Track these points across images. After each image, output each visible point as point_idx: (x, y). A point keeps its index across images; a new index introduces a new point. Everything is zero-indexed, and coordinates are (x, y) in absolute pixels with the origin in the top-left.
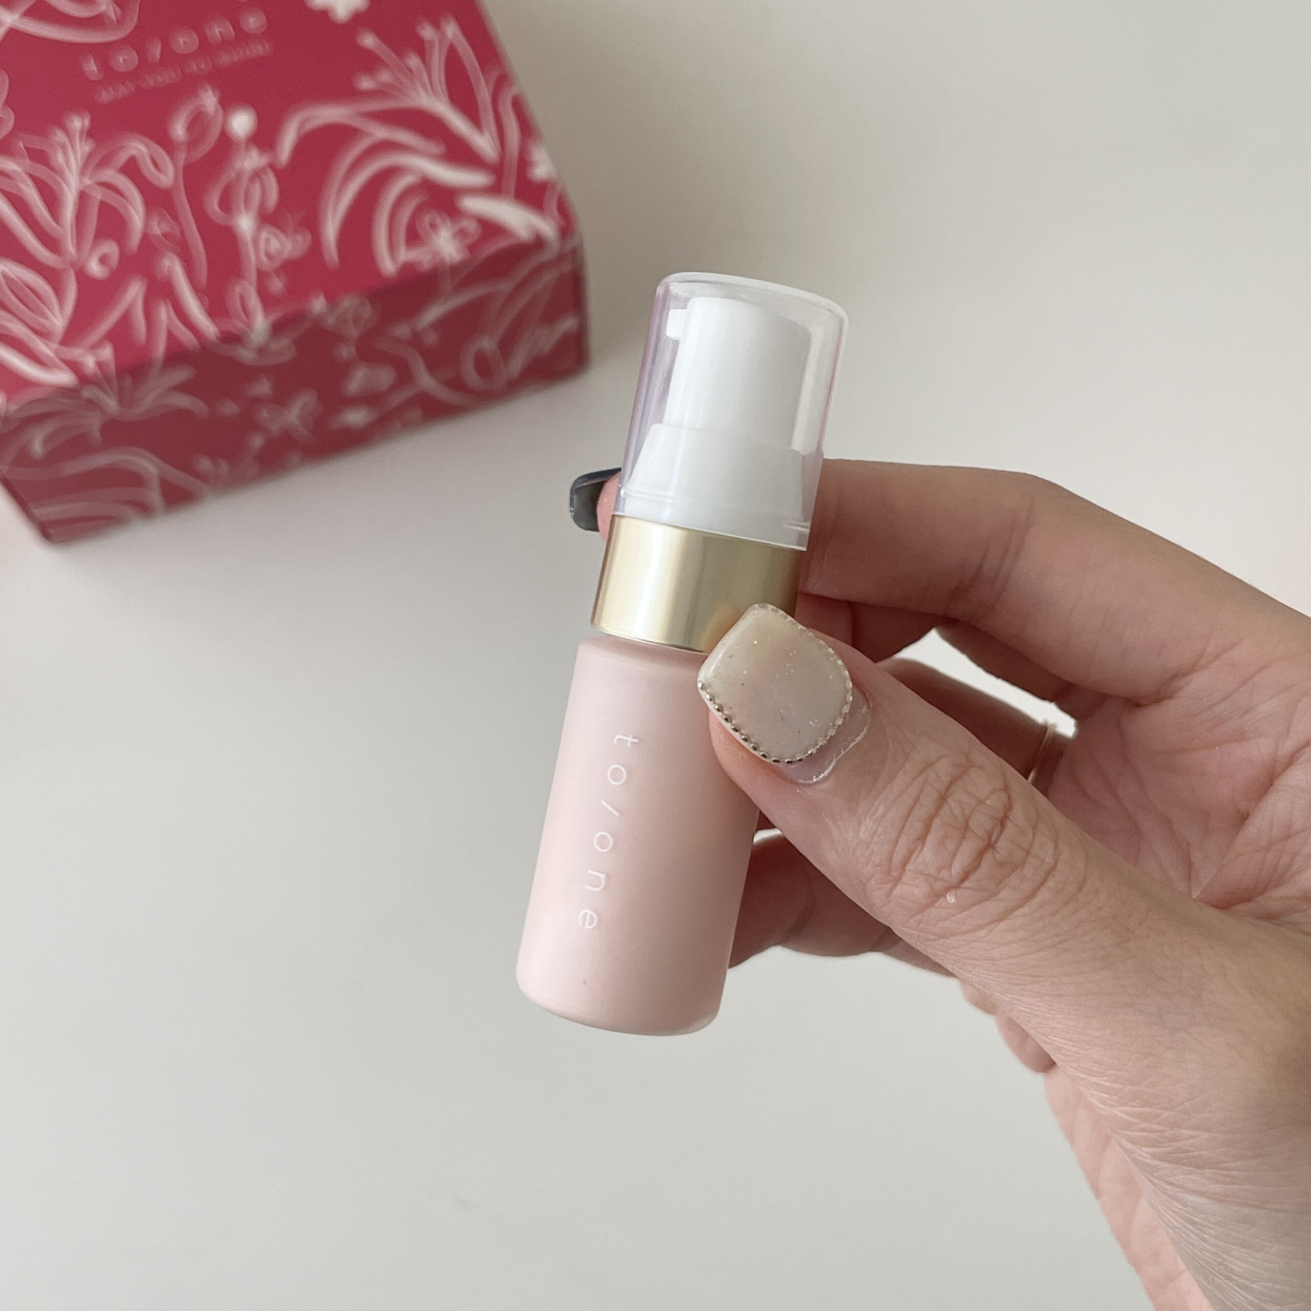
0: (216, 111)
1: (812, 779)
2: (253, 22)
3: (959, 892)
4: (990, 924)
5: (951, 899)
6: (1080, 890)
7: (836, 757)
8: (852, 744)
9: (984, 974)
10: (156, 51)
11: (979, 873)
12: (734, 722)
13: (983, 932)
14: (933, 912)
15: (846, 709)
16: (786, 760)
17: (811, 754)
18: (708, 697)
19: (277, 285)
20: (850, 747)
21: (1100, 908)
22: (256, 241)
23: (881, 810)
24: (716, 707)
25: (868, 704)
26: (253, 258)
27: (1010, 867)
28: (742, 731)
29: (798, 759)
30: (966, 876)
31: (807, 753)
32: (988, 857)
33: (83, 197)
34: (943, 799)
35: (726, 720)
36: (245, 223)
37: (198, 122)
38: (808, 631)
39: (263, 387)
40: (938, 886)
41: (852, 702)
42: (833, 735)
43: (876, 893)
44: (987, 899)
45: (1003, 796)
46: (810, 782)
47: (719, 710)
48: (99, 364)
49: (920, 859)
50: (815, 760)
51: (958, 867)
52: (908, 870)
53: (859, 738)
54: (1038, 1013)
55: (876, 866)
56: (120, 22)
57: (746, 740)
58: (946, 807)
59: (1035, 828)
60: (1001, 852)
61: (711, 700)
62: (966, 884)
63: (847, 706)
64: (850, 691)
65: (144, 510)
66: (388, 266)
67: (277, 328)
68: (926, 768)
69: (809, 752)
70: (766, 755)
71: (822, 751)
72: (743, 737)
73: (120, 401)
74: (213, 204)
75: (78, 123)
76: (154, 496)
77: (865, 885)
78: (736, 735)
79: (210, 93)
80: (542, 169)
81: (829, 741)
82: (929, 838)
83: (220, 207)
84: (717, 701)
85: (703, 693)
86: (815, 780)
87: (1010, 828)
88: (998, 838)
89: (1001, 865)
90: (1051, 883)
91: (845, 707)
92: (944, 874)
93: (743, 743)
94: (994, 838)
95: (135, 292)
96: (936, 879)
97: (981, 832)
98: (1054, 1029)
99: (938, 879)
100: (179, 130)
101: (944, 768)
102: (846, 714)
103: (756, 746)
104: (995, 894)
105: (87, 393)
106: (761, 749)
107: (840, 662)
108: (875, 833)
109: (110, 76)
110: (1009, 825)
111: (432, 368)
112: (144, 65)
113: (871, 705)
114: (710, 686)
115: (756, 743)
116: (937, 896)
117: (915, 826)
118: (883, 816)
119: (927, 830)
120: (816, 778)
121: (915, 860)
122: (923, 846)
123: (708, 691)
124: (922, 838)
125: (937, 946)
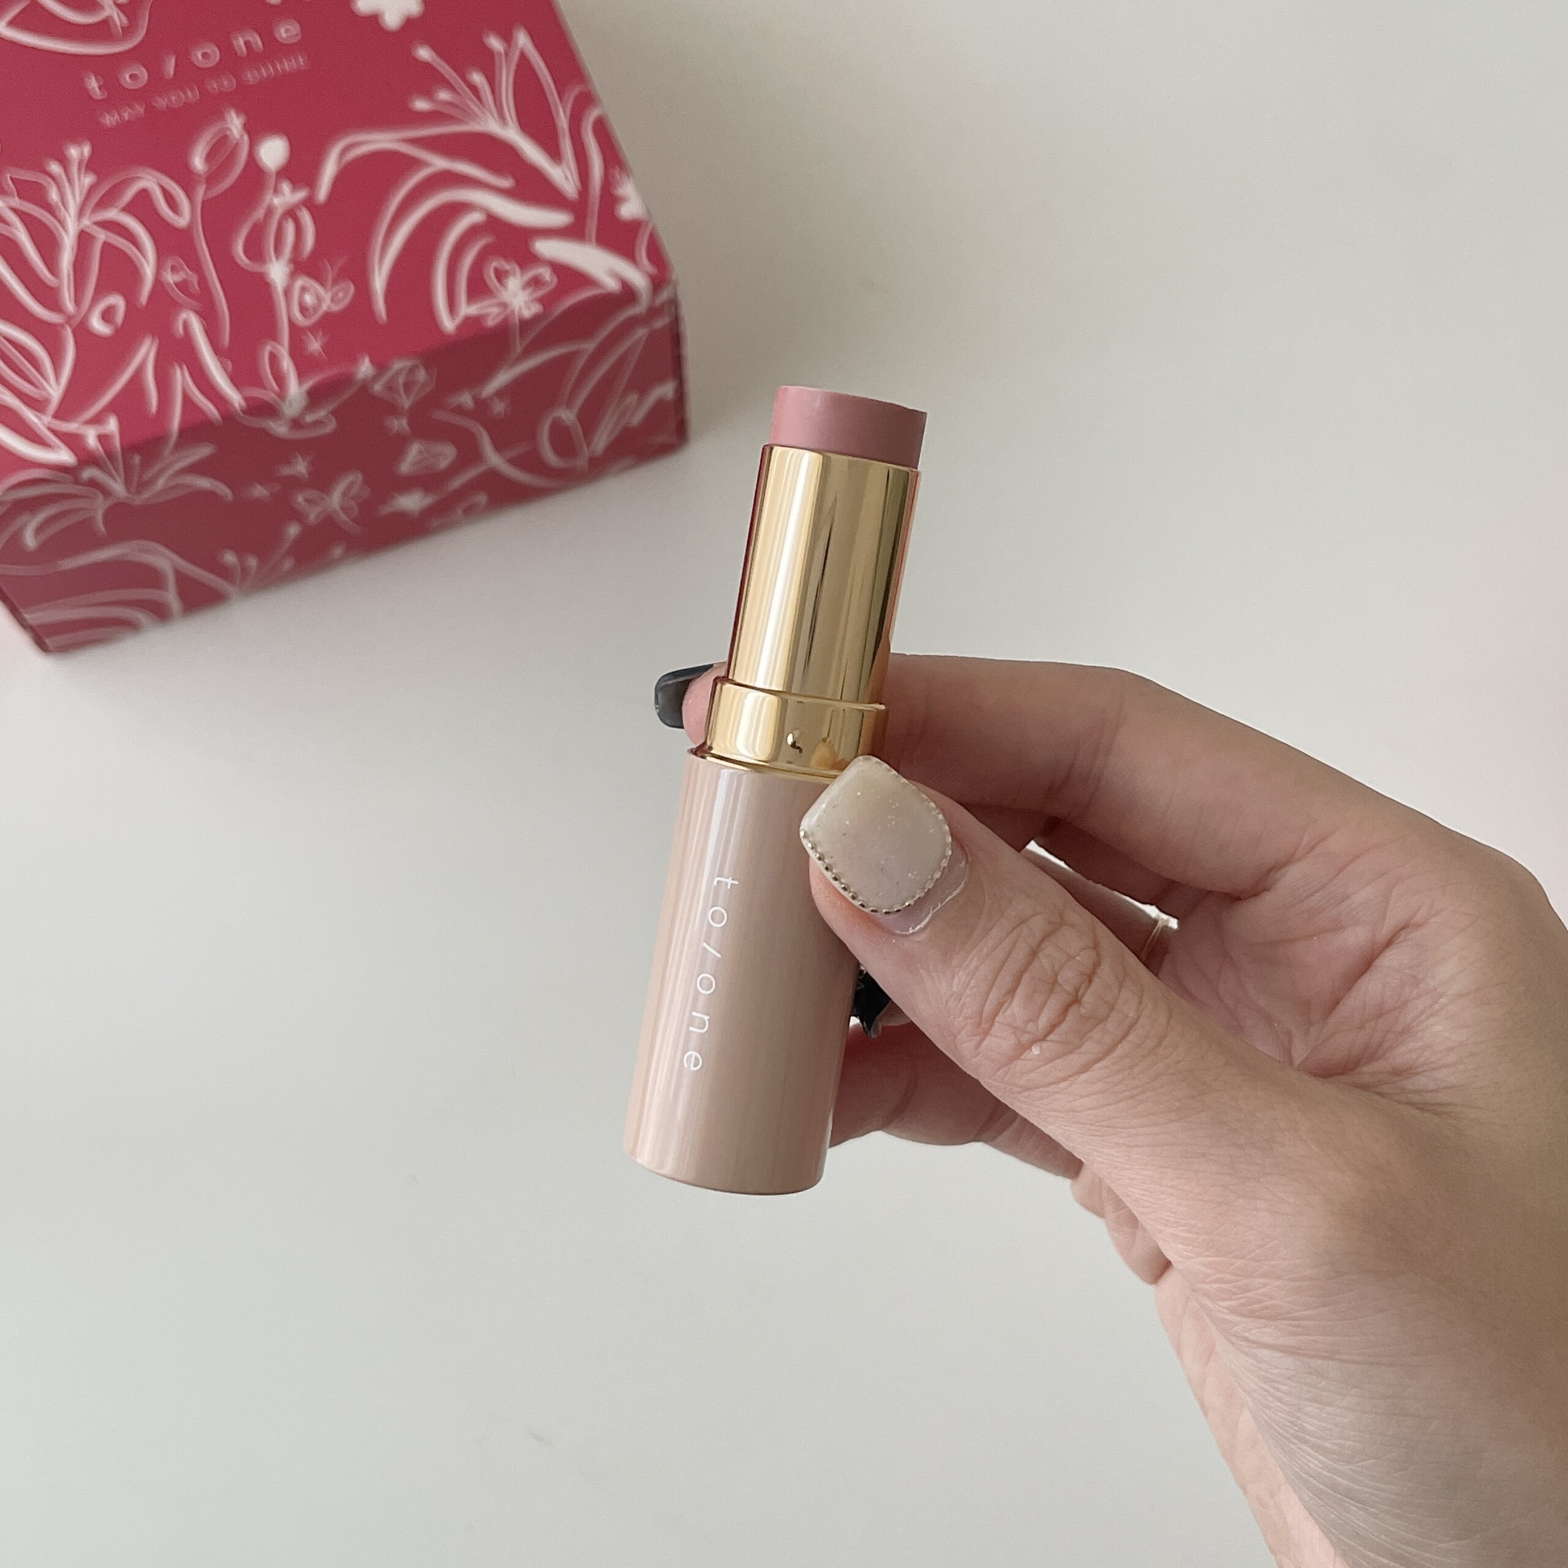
0: (242, 136)
1: (908, 930)
2: (287, 31)
3: (1045, 1045)
4: (1070, 1076)
5: (1036, 1051)
6: (1159, 1044)
7: (933, 910)
8: (950, 898)
9: (1066, 1126)
10: (170, 66)
11: (1064, 1027)
12: (834, 871)
13: (1063, 1085)
14: (1019, 1065)
15: (944, 863)
16: (884, 911)
17: (909, 905)
18: (810, 845)
19: (315, 345)
20: (947, 900)
21: (1178, 1062)
22: (287, 292)
23: (974, 963)
24: (818, 856)
25: (967, 859)
26: (285, 313)
27: (1095, 1020)
28: (842, 881)
29: (895, 910)
30: (1053, 1027)
31: (904, 904)
32: (1073, 1010)
33: (84, 239)
34: (1034, 954)
35: (827, 869)
36: (277, 272)
37: (221, 151)
38: (911, 785)
39: (300, 467)
40: (1025, 1038)
41: (951, 856)
42: (931, 887)
43: (966, 1045)
44: (1071, 1052)
45: (1093, 954)
46: (907, 933)
47: (820, 859)
48: (103, 439)
49: (1008, 1012)
50: (912, 912)
51: (1043, 1021)
52: (998, 1022)
53: (955, 893)
54: (1117, 1164)
55: (967, 1018)
56: (128, 31)
57: (845, 889)
58: (1036, 964)
59: (1121, 984)
60: (1086, 1006)
61: (813, 848)
62: (1051, 1037)
63: (946, 860)
64: (950, 845)
65: (160, 613)
66: (448, 324)
67: (315, 397)
68: (1019, 925)
69: (907, 904)
70: (865, 904)
71: (920, 902)
72: (843, 886)
73: (127, 483)
74: (239, 249)
75: (78, 152)
76: (171, 597)
77: (955, 1037)
78: (836, 884)
79: (233, 114)
80: (630, 209)
81: (926, 893)
82: (1018, 991)
83: (245, 252)
84: (819, 850)
85: (805, 842)
86: (911, 931)
87: (1097, 982)
88: (1085, 991)
89: (1085, 1018)
90: (1131, 1037)
91: (944, 861)
92: (1030, 1026)
93: (842, 892)
94: (1080, 994)
95: (146, 352)
96: (1024, 1032)
97: (1069, 988)
98: (1132, 1179)
99: (1025, 1032)
100: (198, 162)
101: (1038, 924)
102: (944, 868)
103: (855, 895)
104: (1079, 1047)
105: (88, 473)
106: (860, 898)
107: (941, 816)
108: (968, 985)
109: (117, 96)
110: (1096, 981)
111: (499, 446)
112: (157, 83)
113: (970, 859)
114: (812, 834)
115: (855, 893)
116: (1023, 1048)
117: (1005, 979)
118: (976, 969)
119: (1017, 982)
120: (913, 928)
121: (1004, 1012)
122: (1012, 1000)
123: (810, 839)
124: (1012, 992)
125: (1022, 1099)
